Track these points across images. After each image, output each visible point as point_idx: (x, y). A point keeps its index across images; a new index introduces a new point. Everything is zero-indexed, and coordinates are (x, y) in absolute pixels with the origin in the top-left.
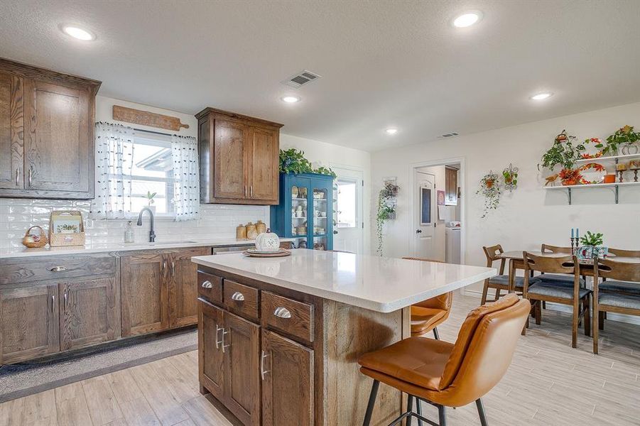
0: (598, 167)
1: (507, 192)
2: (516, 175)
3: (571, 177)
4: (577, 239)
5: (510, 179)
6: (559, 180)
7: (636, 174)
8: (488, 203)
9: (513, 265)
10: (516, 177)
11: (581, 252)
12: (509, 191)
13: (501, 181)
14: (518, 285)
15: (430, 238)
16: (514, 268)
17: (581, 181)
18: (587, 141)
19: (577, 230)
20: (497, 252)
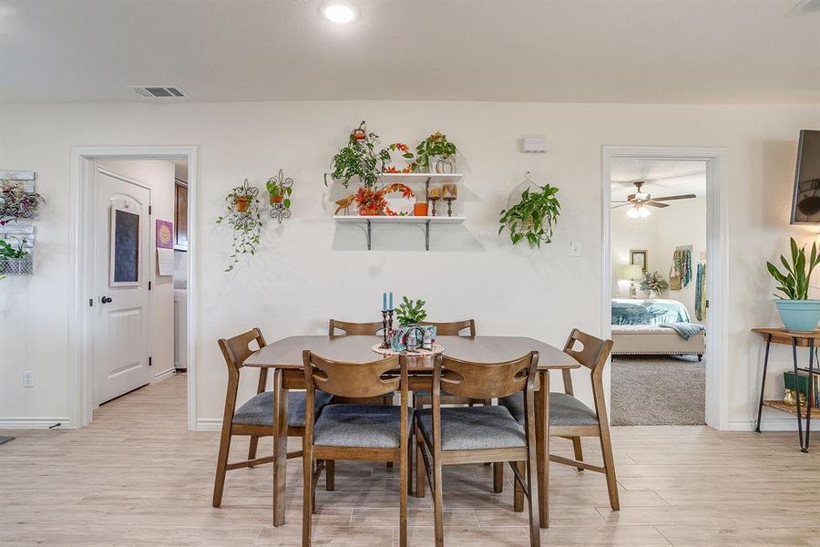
0: (407, 192)
1: (273, 223)
2: (289, 191)
3: (371, 202)
4: (391, 312)
5: (279, 197)
6: (355, 206)
7: (449, 204)
8: (238, 243)
9: (283, 381)
10: (289, 193)
11: (401, 339)
12: (276, 220)
13: (263, 201)
14: (293, 421)
15: (137, 312)
16: (285, 386)
17: (385, 210)
18: (392, 147)
19: (391, 294)
20: (253, 345)
